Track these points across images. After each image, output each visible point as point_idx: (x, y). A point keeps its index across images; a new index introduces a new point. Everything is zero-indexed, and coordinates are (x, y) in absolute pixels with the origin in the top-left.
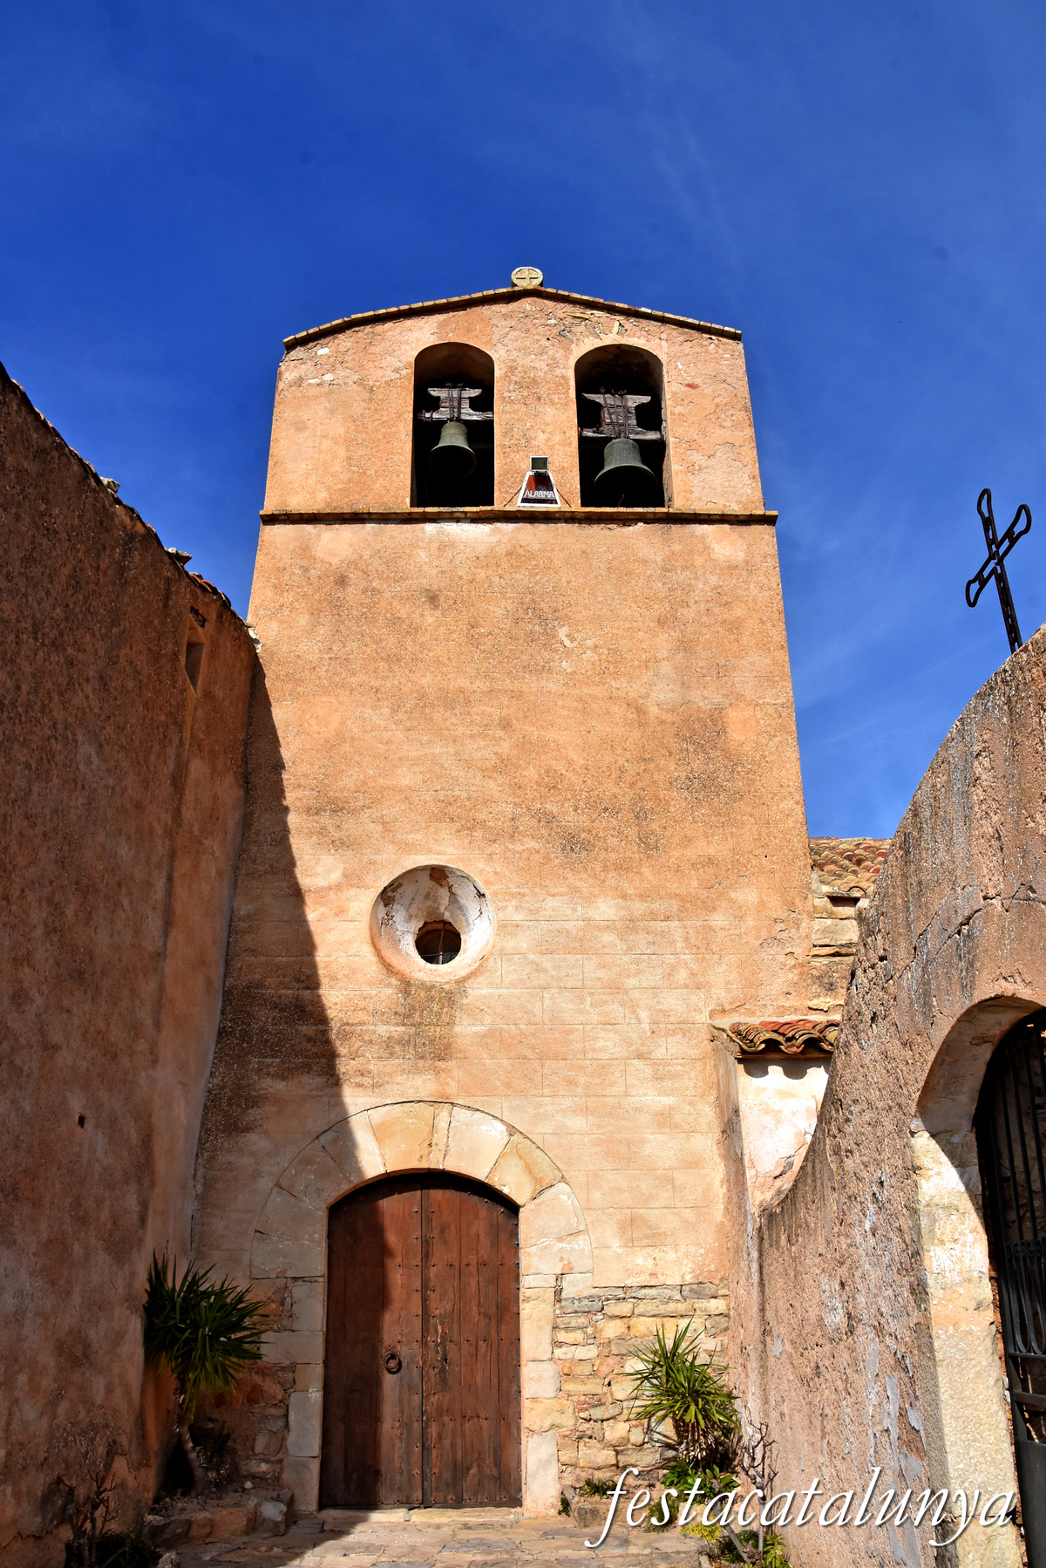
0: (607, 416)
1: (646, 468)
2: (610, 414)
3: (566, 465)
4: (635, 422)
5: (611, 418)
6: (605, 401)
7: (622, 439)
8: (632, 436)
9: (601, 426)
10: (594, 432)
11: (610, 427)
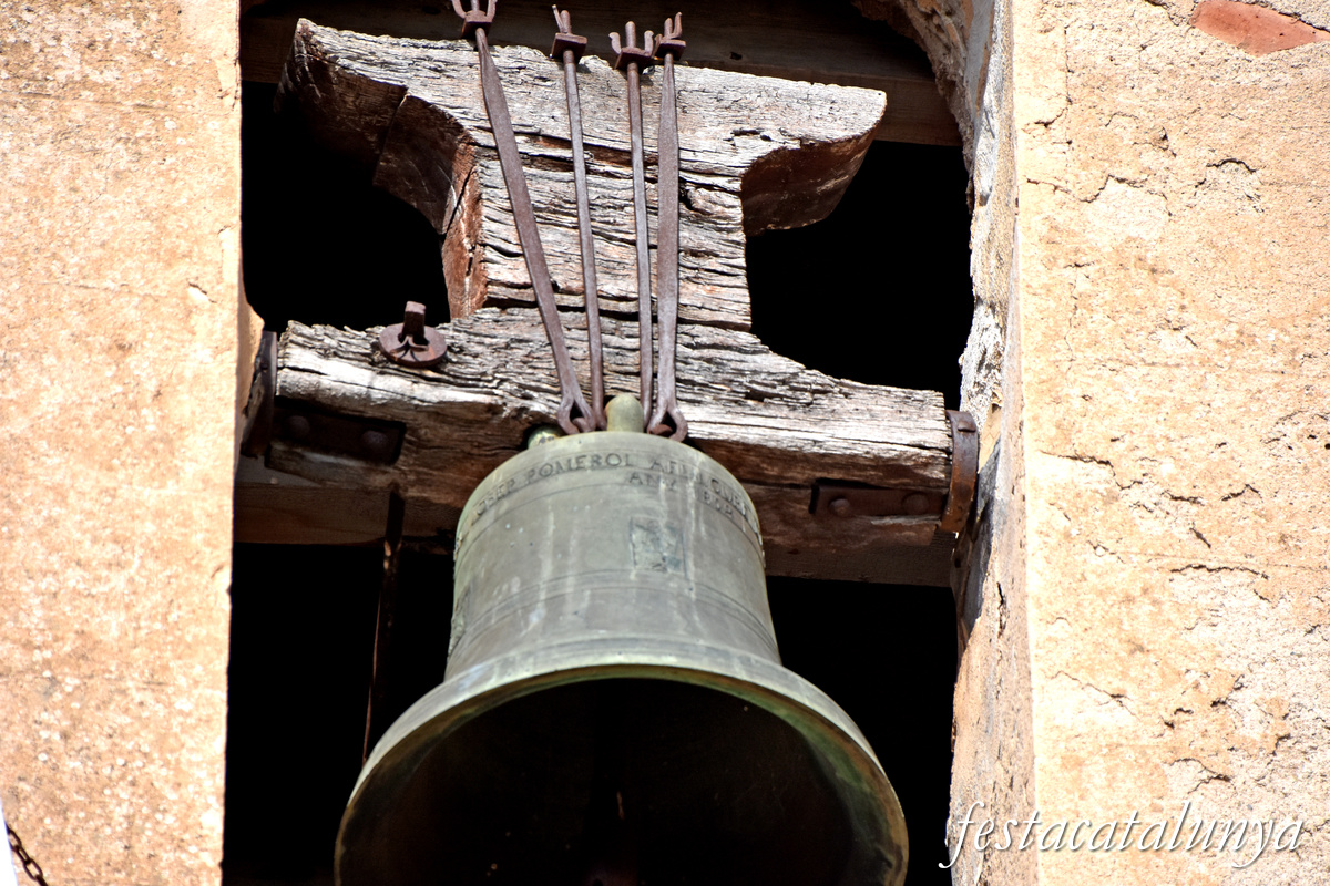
0: (501, 230)
1: (805, 693)
2: (527, 216)
3: (110, 626)
4: (735, 300)
5: (530, 252)
6: (493, 99)
7: (619, 435)
8: (702, 418)
9: (440, 312)
10: (380, 360)
11: (523, 324)
